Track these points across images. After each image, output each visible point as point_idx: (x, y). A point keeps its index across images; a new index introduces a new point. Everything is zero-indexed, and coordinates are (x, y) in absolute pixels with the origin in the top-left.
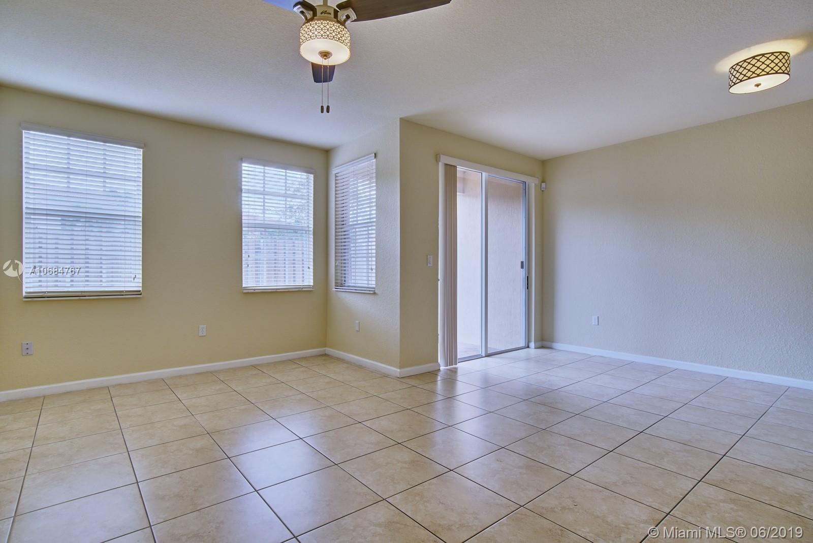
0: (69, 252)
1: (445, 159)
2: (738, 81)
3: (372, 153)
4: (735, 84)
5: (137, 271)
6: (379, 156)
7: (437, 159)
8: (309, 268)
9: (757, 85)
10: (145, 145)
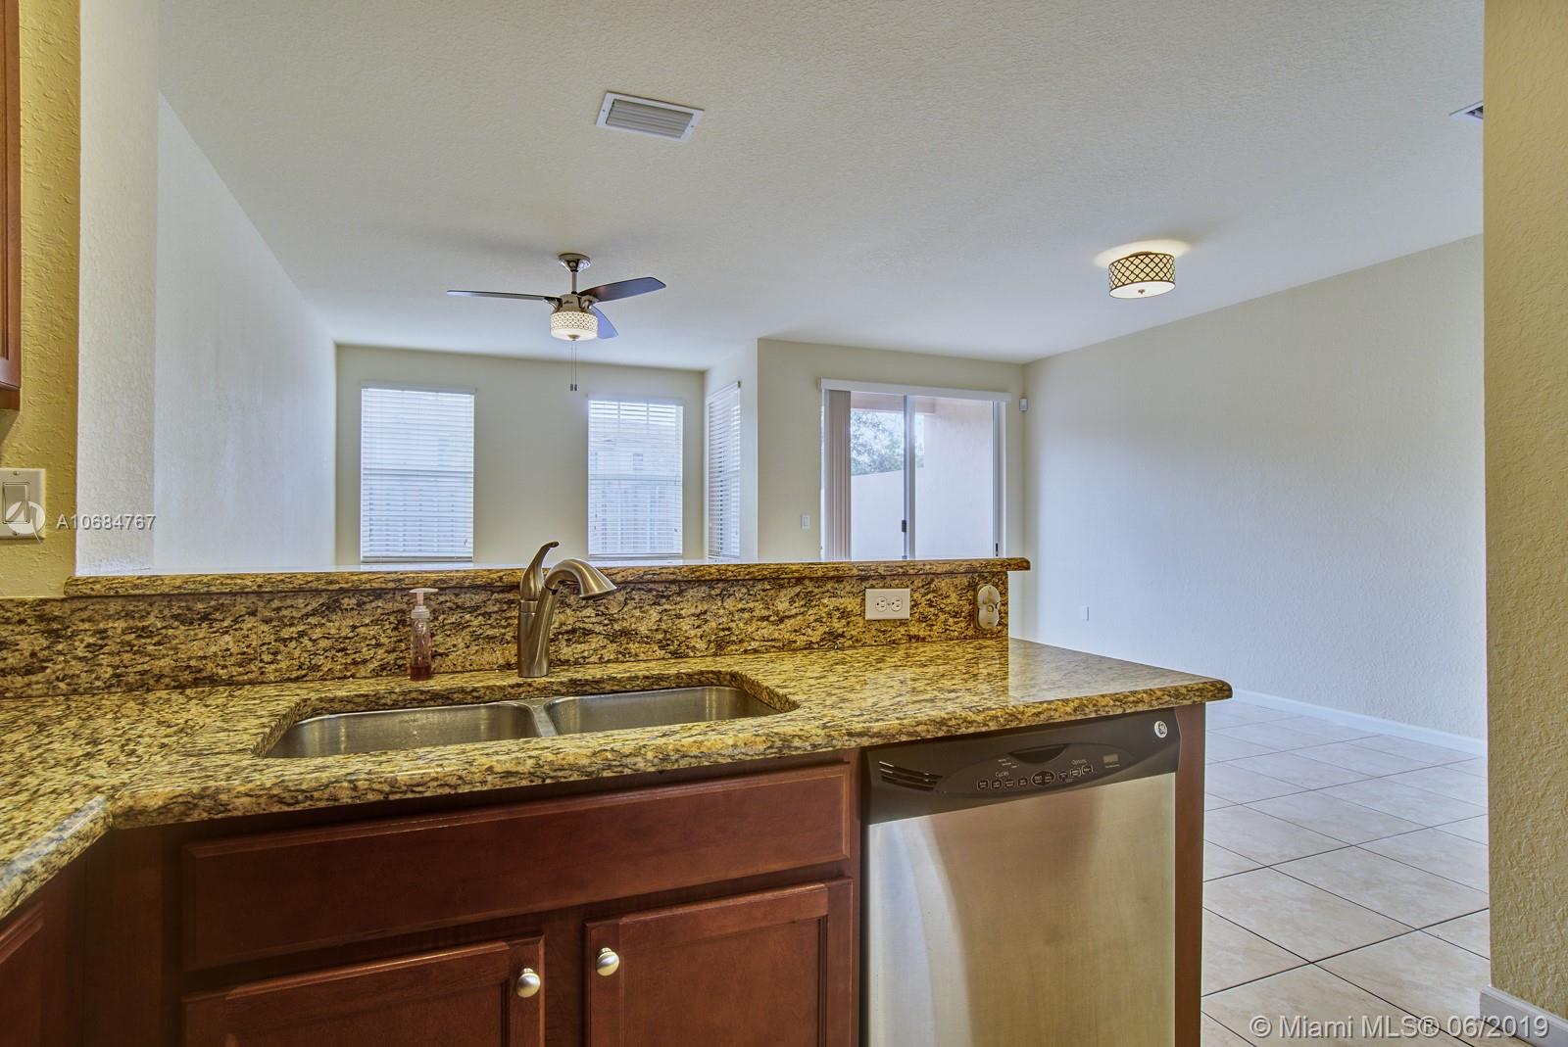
0: (402, 513)
1: (828, 385)
2: (1120, 284)
3: (734, 382)
4: (1117, 287)
5: (468, 535)
6: (742, 384)
7: (817, 383)
8: (676, 530)
9: (1142, 292)
10: (476, 389)
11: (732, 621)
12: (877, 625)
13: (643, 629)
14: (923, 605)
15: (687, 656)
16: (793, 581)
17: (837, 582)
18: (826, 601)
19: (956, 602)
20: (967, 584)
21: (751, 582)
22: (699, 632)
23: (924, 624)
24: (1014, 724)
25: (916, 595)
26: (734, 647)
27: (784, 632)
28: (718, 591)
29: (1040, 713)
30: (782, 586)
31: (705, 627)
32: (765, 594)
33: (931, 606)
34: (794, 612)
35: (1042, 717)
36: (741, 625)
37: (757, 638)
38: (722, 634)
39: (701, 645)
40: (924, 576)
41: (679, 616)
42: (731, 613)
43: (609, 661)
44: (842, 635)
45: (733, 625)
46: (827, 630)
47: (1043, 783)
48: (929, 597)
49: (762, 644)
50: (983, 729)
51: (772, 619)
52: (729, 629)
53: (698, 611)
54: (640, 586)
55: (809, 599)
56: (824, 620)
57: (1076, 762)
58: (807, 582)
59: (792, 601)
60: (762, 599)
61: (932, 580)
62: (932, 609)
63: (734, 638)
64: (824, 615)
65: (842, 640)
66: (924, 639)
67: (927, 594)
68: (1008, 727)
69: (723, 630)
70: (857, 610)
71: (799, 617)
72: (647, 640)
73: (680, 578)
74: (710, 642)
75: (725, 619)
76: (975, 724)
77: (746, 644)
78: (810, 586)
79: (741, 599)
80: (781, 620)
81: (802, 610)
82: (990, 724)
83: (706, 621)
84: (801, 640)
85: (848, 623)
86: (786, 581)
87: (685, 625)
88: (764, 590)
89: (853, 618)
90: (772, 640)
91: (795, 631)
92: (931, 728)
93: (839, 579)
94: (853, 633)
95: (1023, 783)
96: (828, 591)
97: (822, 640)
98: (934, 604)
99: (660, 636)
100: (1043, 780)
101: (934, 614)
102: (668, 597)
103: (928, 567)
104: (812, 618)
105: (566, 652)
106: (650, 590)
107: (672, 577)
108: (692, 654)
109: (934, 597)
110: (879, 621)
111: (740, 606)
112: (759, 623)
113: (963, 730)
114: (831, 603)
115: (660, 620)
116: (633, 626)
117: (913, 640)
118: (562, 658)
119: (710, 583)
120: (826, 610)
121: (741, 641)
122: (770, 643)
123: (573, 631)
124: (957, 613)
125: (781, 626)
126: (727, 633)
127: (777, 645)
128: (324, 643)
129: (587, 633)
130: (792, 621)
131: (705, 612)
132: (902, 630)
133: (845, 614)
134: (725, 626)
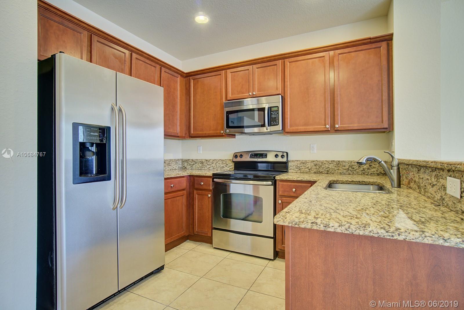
17: (443, 171)
34: (435, 183)
41: (420, 178)
45: (426, 184)
58: (437, 170)
79: (427, 175)
88: (430, 172)
131: (423, 178)
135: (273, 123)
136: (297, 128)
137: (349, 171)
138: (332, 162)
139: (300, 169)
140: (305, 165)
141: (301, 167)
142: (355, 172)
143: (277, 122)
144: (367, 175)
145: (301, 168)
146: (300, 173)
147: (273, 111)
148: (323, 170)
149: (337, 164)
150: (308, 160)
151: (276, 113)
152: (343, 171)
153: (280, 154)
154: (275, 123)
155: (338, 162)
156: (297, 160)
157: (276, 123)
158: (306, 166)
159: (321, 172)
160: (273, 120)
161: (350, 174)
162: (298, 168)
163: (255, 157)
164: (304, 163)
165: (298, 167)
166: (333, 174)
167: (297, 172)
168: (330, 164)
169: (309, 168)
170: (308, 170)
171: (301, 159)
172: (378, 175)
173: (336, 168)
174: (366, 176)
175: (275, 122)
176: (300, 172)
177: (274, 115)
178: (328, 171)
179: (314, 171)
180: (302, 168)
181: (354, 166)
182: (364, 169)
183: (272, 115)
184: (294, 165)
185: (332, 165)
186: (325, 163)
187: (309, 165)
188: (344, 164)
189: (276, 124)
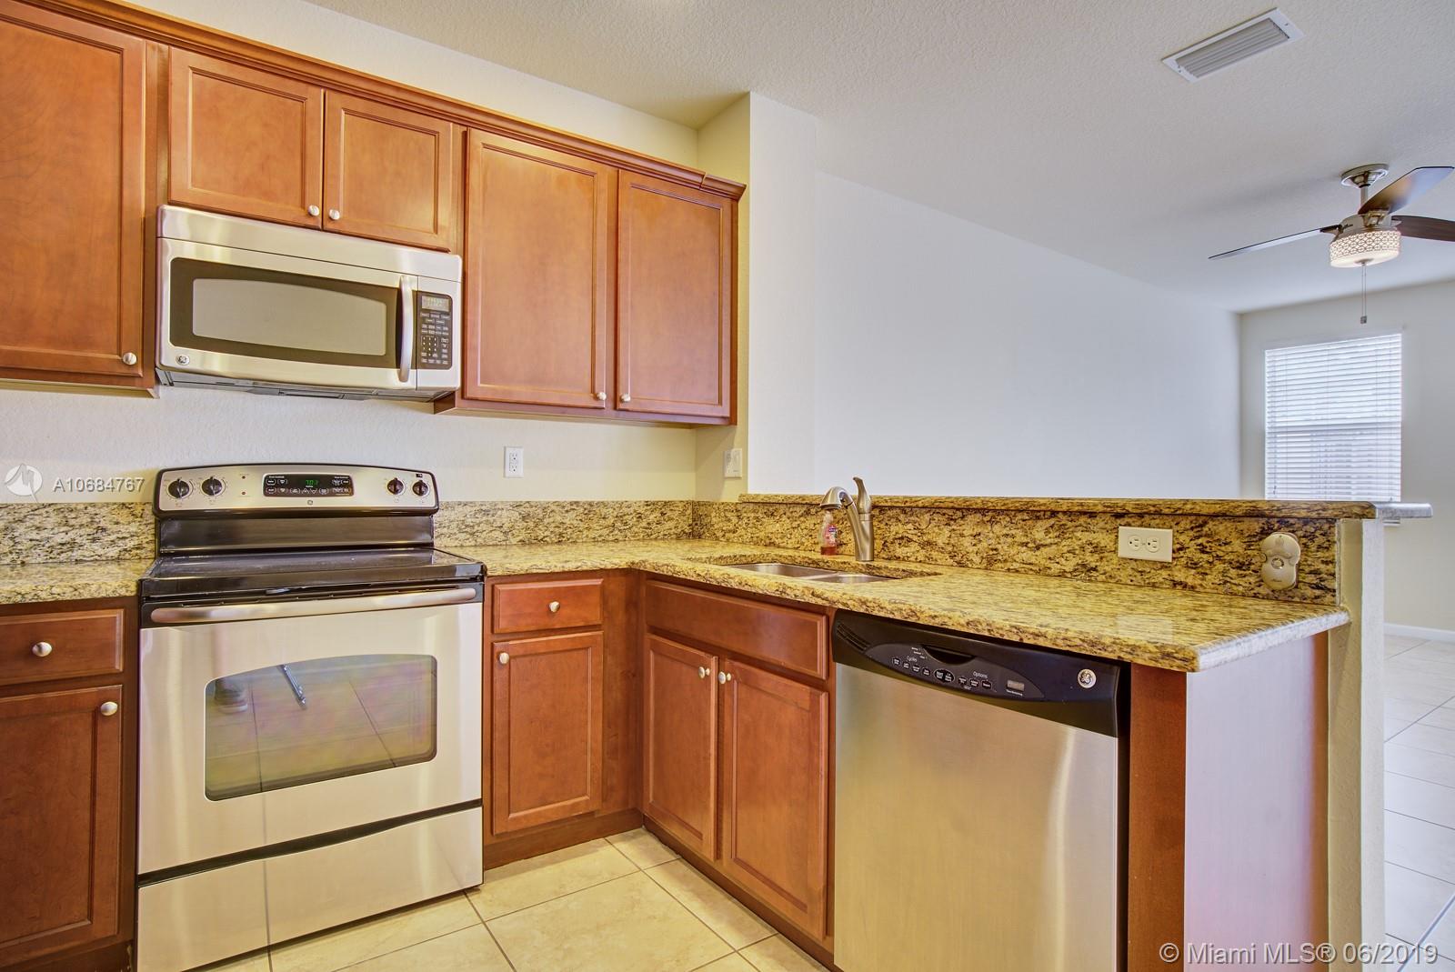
11: (999, 543)
12: (1134, 564)
13: (940, 543)
14: (1192, 549)
15: (967, 566)
16: (1049, 513)
17: (1090, 517)
18: (1078, 534)
19: (1241, 551)
20: (1258, 530)
21: (1013, 513)
22: (975, 549)
23: (1193, 571)
24: (913, 620)
25: (1182, 538)
26: (1000, 565)
27: (1040, 558)
28: (988, 518)
29: (936, 616)
30: (1038, 518)
31: (979, 546)
32: (1024, 523)
33: (1203, 552)
34: (1049, 541)
35: (937, 620)
36: (1005, 548)
37: (1017, 560)
38: (991, 553)
39: (977, 559)
40: (1193, 518)
41: (962, 535)
42: (998, 537)
43: (920, 562)
44: (1095, 569)
45: (999, 547)
46: (1080, 562)
47: (943, 680)
48: (1200, 541)
49: (1022, 565)
50: (891, 616)
51: (1030, 545)
52: (996, 550)
53: (975, 533)
54: (937, 511)
55: (1062, 531)
56: (1077, 552)
57: (977, 675)
58: (1060, 515)
59: (1047, 532)
60: (1022, 527)
61: (1205, 523)
62: (1205, 556)
63: (1000, 558)
64: (1077, 547)
65: (1094, 574)
66: (1193, 588)
67: (1198, 537)
68: (909, 620)
69: (992, 550)
70: (1111, 546)
71: (1054, 547)
72: (942, 550)
73: (956, 506)
74: (982, 558)
75: (993, 541)
76: (885, 610)
77: (1008, 564)
78: (1064, 519)
79: (1005, 526)
80: (1038, 548)
81: (1056, 540)
82: (896, 613)
83: (980, 541)
84: (1055, 568)
85: (1102, 558)
86: (1042, 513)
87: (967, 542)
88: (1024, 520)
89: (1106, 554)
90: (1030, 564)
91: (1050, 558)
92: (856, 604)
93: (1092, 515)
94: (1106, 568)
95: (926, 672)
96: (1080, 525)
97: (1075, 570)
98: (1208, 550)
99: (950, 549)
100: (944, 677)
101: (1208, 562)
102: (955, 520)
103: (1189, 506)
104: (1065, 549)
105: (900, 551)
106: (944, 514)
107: (951, 505)
108: (970, 565)
109: (1208, 542)
110: (1136, 560)
111: (1005, 532)
112: (1020, 548)
113: (875, 613)
114: (1086, 537)
115: (950, 537)
116: (934, 540)
117: (1179, 587)
118: (897, 555)
119: (982, 511)
120: (1079, 543)
121: (1005, 561)
122: (1028, 566)
123: (902, 538)
124: (1243, 564)
125: (1038, 553)
126: (995, 552)
127: (1034, 568)
128: (805, 531)
129: (910, 540)
130: (1047, 549)
131: (979, 534)
132: (1164, 573)
133: (1097, 549)
134: (994, 547)
135: (427, 358)
136: (507, 388)
137: (616, 532)
138: (572, 505)
139: (473, 534)
140: (491, 519)
141: (479, 525)
142: (629, 534)
143: (445, 356)
144: (656, 539)
145: (476, 528)
146: (476, 546)
147: (427, 311)
148: (547, 533)
149: (586, 512)
150: (502, 502)
151: (440, 319)
152: (600, 532)
153: (409, 481)
154: (434, 358)
155: (589, 507)
156: (463, 500)
157: (440, 358)
158: (494, 520)
159: (542, 540)
160: (427, 346)
161: (617, 541)
162: (468, 529)
163: (295, 491)
164: (486, 513)
165: (467, 526)
166: (575, 542)
167: (462, 546)
168: (567, 511)
169: (505, 529)
170: (501, 537)
171: (478, 499)
172: (678, 538)
173: (582, 524)
174: (654, 542)
175: (435, 355)
176: (473, 543)
177: (430, 327)
178: (561, 534)
179: (521, 538)
180: (480, 528)
181: (627, 517)
182: (649, 524)
183: (425, 326)
184: (452, 518)
185: (572, 515)
186: (552, 511)
187: (506, 518)
188: (604, 511)
189: (438, 362)
